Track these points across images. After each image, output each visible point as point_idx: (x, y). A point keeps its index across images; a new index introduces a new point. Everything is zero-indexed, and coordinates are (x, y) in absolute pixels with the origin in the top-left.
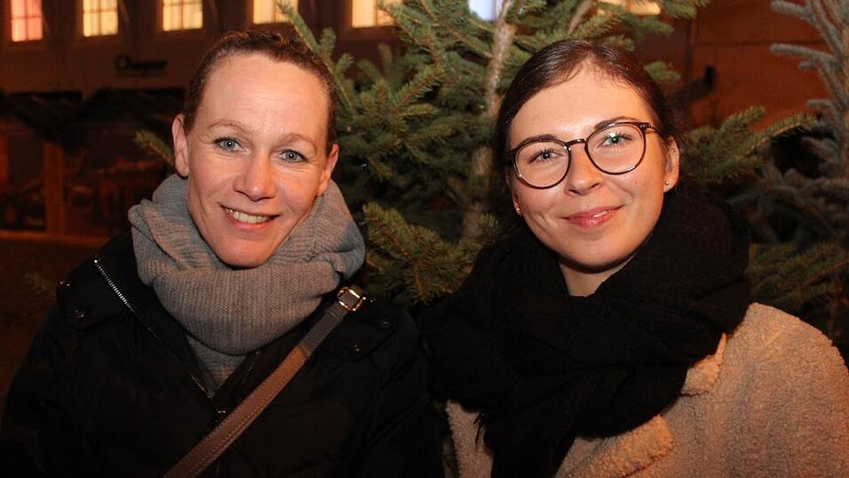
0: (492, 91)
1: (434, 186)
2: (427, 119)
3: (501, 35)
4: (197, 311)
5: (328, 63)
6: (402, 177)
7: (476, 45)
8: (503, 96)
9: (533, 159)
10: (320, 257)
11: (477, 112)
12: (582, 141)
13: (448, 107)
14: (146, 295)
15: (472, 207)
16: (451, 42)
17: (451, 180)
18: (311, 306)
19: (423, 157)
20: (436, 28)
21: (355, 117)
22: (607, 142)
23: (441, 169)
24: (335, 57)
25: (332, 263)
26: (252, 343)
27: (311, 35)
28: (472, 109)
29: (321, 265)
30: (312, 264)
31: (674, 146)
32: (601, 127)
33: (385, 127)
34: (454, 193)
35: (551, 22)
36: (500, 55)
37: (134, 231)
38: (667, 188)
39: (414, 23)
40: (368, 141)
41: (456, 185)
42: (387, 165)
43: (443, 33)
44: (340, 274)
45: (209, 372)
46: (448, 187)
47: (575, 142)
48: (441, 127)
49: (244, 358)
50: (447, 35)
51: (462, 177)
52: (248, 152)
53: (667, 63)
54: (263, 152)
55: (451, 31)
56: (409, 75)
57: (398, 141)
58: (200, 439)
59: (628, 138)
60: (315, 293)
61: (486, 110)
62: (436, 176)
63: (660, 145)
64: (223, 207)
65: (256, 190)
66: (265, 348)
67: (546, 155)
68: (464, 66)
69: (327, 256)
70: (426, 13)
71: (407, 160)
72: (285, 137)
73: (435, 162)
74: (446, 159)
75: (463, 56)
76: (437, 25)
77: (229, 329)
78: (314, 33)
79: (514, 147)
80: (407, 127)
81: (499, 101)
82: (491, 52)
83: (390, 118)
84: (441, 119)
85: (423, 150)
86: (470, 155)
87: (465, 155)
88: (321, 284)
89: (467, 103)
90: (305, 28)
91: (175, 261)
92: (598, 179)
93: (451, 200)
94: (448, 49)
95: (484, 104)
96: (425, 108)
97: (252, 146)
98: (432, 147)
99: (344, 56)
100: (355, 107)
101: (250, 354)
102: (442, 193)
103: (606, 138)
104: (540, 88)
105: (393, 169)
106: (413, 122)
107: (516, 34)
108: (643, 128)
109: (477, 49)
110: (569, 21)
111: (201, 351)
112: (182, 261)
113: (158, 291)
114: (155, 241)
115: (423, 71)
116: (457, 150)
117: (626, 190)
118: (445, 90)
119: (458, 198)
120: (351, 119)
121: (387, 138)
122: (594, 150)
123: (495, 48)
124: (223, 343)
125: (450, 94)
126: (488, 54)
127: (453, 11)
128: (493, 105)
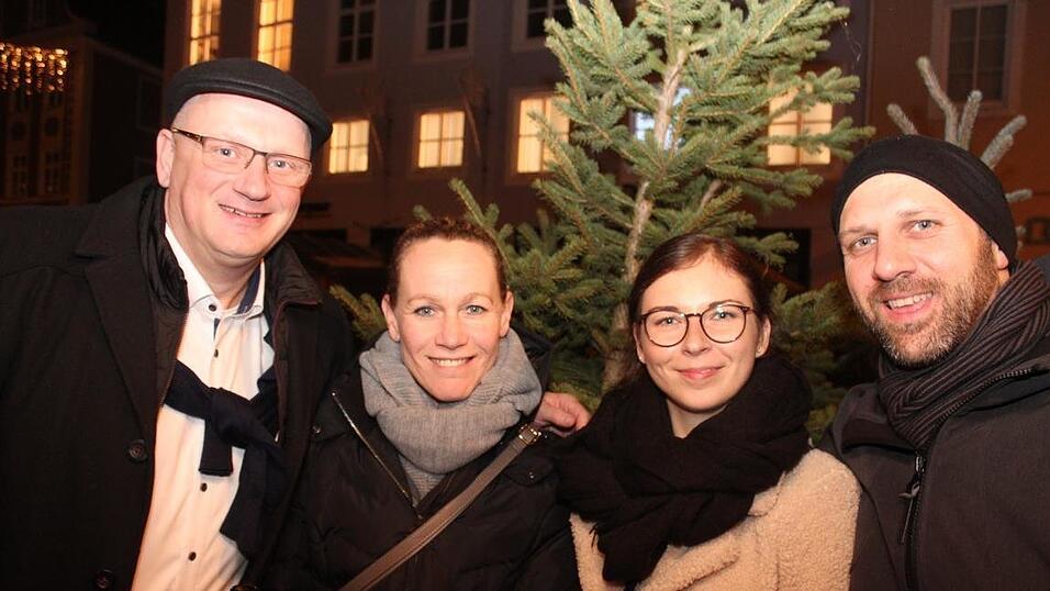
0: (632, 257)
1: (579, 339)
2: (574, 282)
3: (640, 209)
4: (411, 439)
5: (491, 233)
6: (551, 329)
7: (619, 217)
8: (642, 261)
9: (659, 323)
10: (504, 399)
11: (619, 276)
12: (698, 315)
13: (593, 271)
14: (371, 423)
15: (612, 356)
16: (597, 215)
17: (595, 332)
18: (496, 438)
19: (569, 313)
20: (584, 204)
21: (513, 278)
22: (717, 317)
23: (585, 323)
24: (498, 227)
25: (514, 404)
26: (451, 465)
27: (478, 208)
28: (615, 272)
29: (505, 405)
30: (498, 404)
31: (768, 322)
32: (713, 306)
33: (538, 287)
34: (597, 343)
35: (685, 198)
36: (640, 226)
37: (363, 373)
38: (758, 355)
39: (565, 199)
40: (524, 298)
41: (600, 338)
42: (539, 319)
43: (589, 207)
44: (521, 412)
45: (415, 486)
46: (592, 338)
47: (693, 315)
48: (585, 288)
49: (442, 477)
50: (593, 210)
51: (604, 330)
52: (441, 313)
53: (788, 234)
54: (452, 312)
55: (597, 206)
56: (561, 243)
57: (548, 300)
58: (404, 537)
59: (732, 315)
60: (501, 427)
61: (626, 273)
62: (581, 330)
63: (757, 322)
64: (430, 358)
65: (452, 341)
66: (460, 469)
67: (668, 321)
68: (608, 234)
69: (510, 398)
70: (576, 191)
71: (556, 315)
72: (466, 298)
73: (580, 317)
74: (589, 315)
75: (606, 227)
76: (584, 201)
77: (434, 454)
78: (481, 207)
79: (644, 312)
80: (556, 288)
81: (638, 265)
82: (632, 223)
83: (542, 280)
84: (587, 281)
85: (569, 307)
86: (612, 311)
87: (607, 311)
88: (505, 420)
89: (609, 267)
90: (474, 203)
91: (394, 399)
92: (707, 345)
93: (595, 349)
94: (595, 221)
95: (625, 267)
96: (573, 272)
97: (442, 309)
98: (578, 306)
99: (506, 226)
100: (513, 269)
101: (448, 474)
102: (587, 344)
103: (717, 313)
104: (671, 270)
105: (544, 322)
106: (563, 285)
107: (654, 208)
108: (745, 310)
109: (620, 221)
110: (701, 197)
111: (409, 470)
112: (400, 399)
113: (380, 421)
114: (380, 382)
115: (569, 242)
116: (600, 307)
117: (727, 356)
118: (589, 258)
119: (601, 347)
120: (510, 279)
121: (538, 298)
122: (706, 322)
123: (635, 221)
124: (428, 464)
125: (593, 260)
126: (628, 225)
127: (598, 191)
128: (633, 269)
